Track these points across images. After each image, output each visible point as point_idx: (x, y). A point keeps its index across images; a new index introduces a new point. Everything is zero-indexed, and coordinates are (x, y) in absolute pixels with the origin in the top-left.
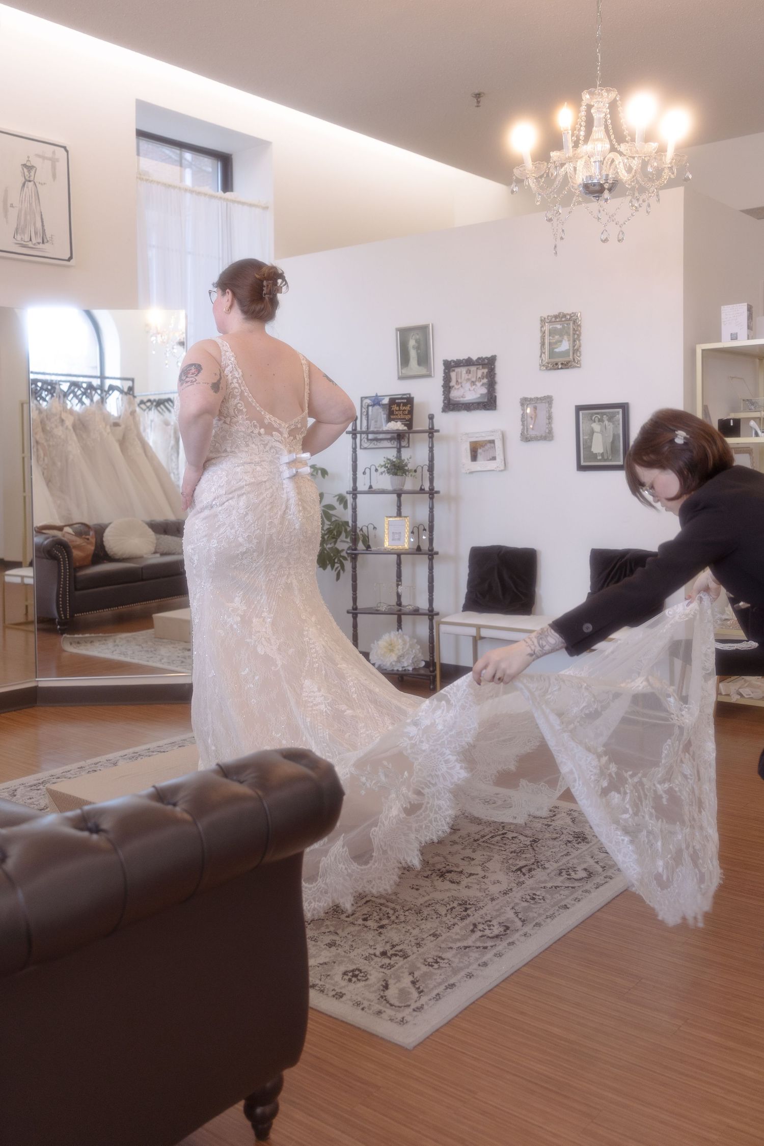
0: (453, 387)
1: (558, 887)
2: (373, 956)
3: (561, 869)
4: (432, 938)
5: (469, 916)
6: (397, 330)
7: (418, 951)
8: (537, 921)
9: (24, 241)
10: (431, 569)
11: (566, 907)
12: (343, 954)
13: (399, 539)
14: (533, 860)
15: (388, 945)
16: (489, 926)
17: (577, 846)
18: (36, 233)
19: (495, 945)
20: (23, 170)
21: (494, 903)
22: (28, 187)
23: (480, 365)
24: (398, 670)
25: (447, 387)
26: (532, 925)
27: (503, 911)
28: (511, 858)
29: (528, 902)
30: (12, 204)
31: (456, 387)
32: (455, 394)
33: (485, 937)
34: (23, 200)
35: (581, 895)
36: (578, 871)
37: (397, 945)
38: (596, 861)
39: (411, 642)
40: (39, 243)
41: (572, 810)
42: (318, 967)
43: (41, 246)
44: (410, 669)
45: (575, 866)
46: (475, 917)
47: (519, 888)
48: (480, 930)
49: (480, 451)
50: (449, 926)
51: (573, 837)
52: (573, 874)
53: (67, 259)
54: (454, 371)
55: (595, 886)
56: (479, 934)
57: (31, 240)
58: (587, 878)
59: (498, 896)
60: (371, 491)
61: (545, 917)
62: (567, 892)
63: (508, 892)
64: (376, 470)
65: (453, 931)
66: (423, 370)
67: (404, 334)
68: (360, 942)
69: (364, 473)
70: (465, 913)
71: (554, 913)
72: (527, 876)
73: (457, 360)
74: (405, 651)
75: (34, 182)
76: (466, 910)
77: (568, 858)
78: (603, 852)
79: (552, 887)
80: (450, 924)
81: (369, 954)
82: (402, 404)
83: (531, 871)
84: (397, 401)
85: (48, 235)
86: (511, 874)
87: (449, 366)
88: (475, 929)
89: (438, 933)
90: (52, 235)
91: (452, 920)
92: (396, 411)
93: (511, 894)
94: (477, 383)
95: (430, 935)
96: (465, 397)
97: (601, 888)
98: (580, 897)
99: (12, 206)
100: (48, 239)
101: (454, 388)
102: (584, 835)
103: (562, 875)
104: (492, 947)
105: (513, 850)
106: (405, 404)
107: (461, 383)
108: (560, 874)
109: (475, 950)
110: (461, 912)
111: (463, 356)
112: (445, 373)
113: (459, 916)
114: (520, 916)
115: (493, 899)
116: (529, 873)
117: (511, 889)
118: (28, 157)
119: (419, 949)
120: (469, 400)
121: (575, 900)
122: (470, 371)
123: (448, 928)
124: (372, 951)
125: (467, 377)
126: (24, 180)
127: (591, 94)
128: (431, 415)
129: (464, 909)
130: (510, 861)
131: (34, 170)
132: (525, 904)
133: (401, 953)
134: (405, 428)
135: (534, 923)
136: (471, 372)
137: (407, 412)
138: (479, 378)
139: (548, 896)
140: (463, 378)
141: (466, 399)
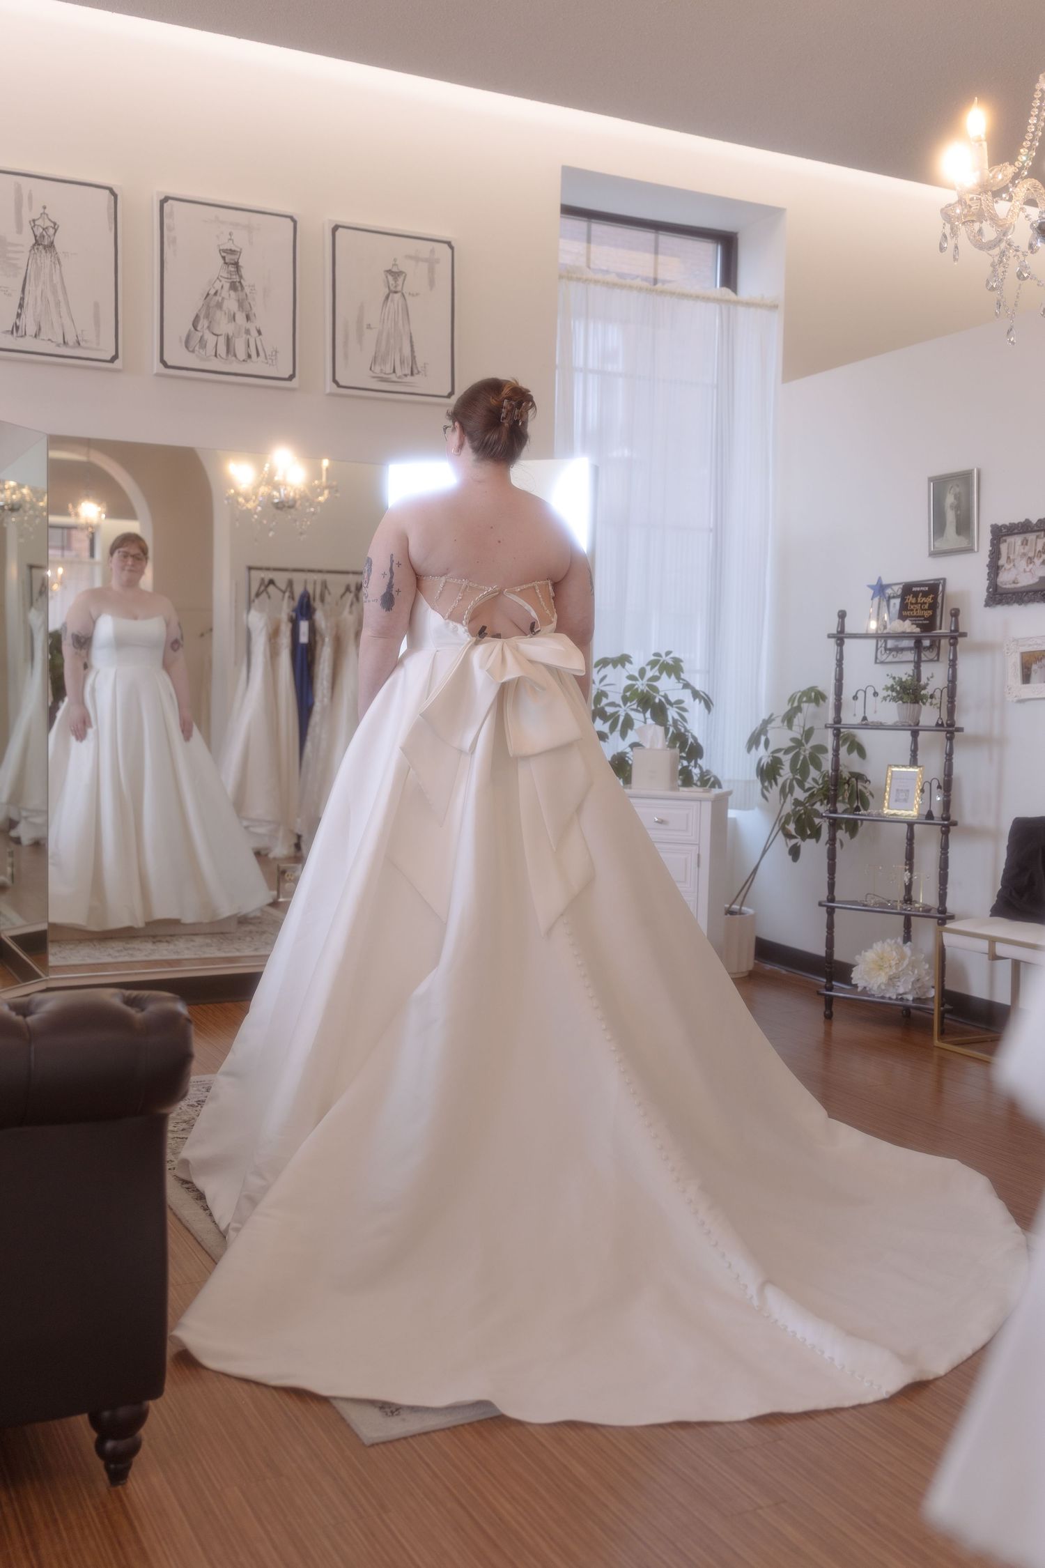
0: (1003, 566)
6: (931, 479)
9: (385, 374)
10: (945, 848)
13: (905, 800)
18: (402, 362)
20: (387, 277)
22: (392, 301)
23: (1041, 531)
24: (890, 998)
25: (994, 568)
30: (369, 325)
31: (1007, 566)
32: (1006, 579)
34: (386, 318)
39: (913, 958)
40: (406, 375)
43: (409, 379)
44: (910, 997)
49: (1034, 667)
53: (446, 394)
54: (1005, 541)
57: (394, 372)
60: (866, 724)
64: (876, 694)
66: (961, 542)
67: (940, 485)
69: (855, 698)
73: (1010, 524)
74: (900, 969)
75: (403, 295)
82: (921, 594)
84: (914, 589)
85: (420, 363)
87: (1000, 534)
90: (425, 364)
92: (912, 604)
94: (1036, 560)
96: (1017, 583)
99: (369, 327)
100: (420, 369)
101: (1003, 569)
106: (925, 594)
107: (1014, 560)
111: (1018, 518)
112: (992, 544)
118: (395, 260)
120: (1024, 587)
122: (1027, 541)
125: (1022, 551)
126: (387, 291)
128: (954, 609)
131: (402, 277)
134: (918, 630)
136: (1029, 543)
137: (926, 607)
138: (1039, 551)
140: (1017, 553)
141: (1019, 585)
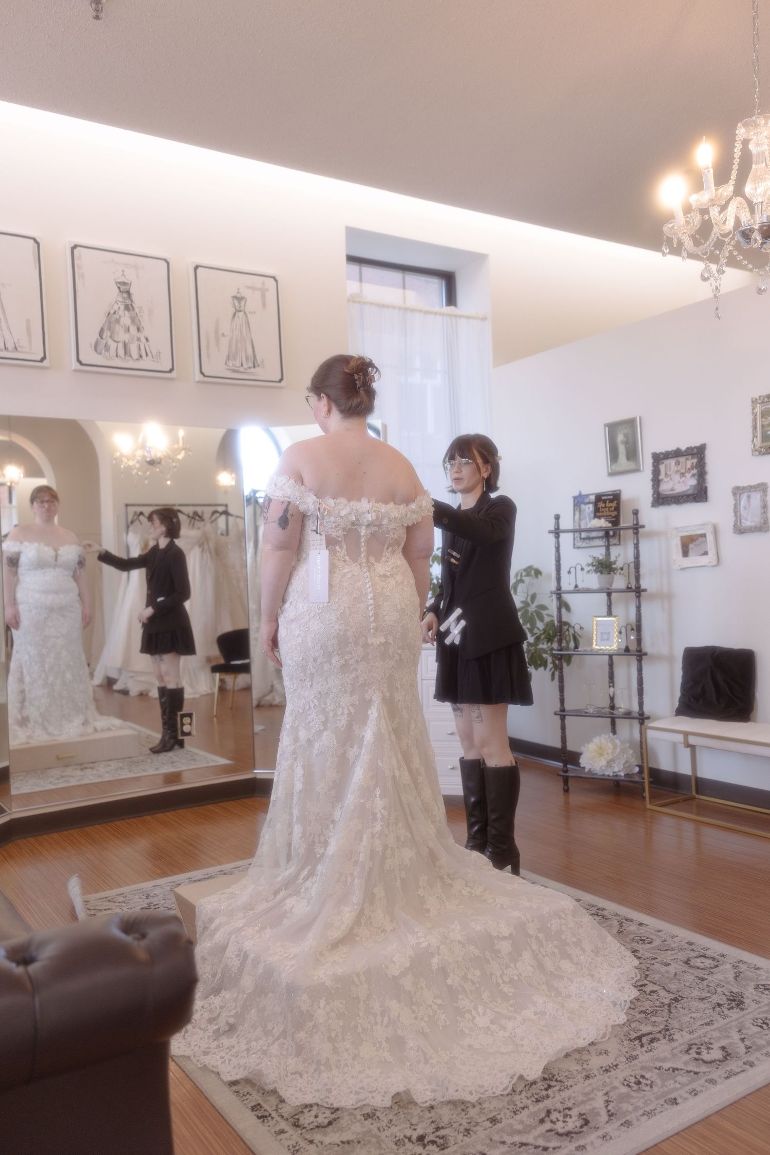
0: (662, 480)
1: (677, 1069)
2: (406, 1141)
3: (692, 1045)
4: (488, 1124)
5: (548, 1097)
6: (606, 425)
7: (462, 1141)
8: (628, 1118)
9: (236, 367)
10: (640, 670)
11: (674, 1102)
12: (375, 1131)
13: (608, 640)
14: (662, 1027)
15: (433, 1125)
16: (566, 1116)
17: (726, 1012)
18: (247, 359)
19: (559, 1147)
20: (233, 301)
21: (587, 1082)
22: (238, 317)
23: (688, 455)
25: (656, 481)
26: (619, 1123)
27: (592, 1096)
28: (636, 1021)
29: (628, 1086)
31: (666, 480)
32: (665, 487)
33: (553, 1133)
34: (234, 328)
35: (703, 1086)
36: (712, 1049)
37: (443, 1128)
38: (743, 1036)
40: (250, 368)
41: (741, 961)
42: (338, 1145)
43: (252, 370)
44: (623, 774)
45: (712, 1041)
46: (555, 1100)
47: (627, 1065)
48: (552, 1122)
49: (691, 546)
50: (518, 1108)
51: (727, 999)
52: (704, 1052)
53: (278, 380)
54: (663, 463)
55: (726, 1075)
56: (548, 1125)
57: (242, 365)
58: (720, 1061)
59: (596, 1072)
60: (577, 590)
61: (641, 1112)
62: (684, 1079)
63: (611, 1069)
64: (582, 569)
65: (518, 1117)
66: (631, 465)
67: (612, 428)
68: (402, 1116)
69: (569, 572)
70: (544, 1093)
71: (656, 1109)
72: (645, 1049)
73: (666, 451)
74: (616, 755)
75: (245, 313)
76: (550, 1087)
77: (709, 1028)
78: (757, 1025)
79: (669, 1069)
80: (520, 1105)
81: (405, 1136)
82: (608, 501)
83: (653, 1042)
84: (603, 498)
85: (259, 360)
86: (626, 1043)
87: (658, 459)
88: (547, 1119)
89: (498, 1117)
90: (263, 360)
91: (525, 1100)
92: (602, 508)
93: (613, 1072)
94: (687, 474)
95: (488, 1120)
96: (674, 490)
97: (733, 1080)
98: (699, 1089)
99: (223, 335)
100: (259, 363)
102: (742, 997)
103: (690, 1052)
104: (554, 1149)
105: (644, 1009)
106: (611, 501)
107: (670, 475)
108: (687, 1052)
109: (531, 1151)
110: (542, 1090)
111: (671, 447)
112: (654, 466)
113: (536, 1096)
114: (610, 1108)
115: (587, 1077)
116: (649, 1044)
117: (616, 1066)
118: (238, 289)
119: (465, 1138)
120: (679, 493)
121: (690, 1093)
122: (679, 462)
123: (514, 1112)
124: (408, 1133)
125: (676, 469)
126: (234, 310)
127: (746, 125)
128: (635, 510)
129: (546, 1086)
130: (633, 1025)
131: (244, 300)
132: (624, 1090)
133: (442, 1141)
134: (610, 525)
135: (623, 1121)
136: (681, 464)
137: (613, 509)
138: (689, 469)
139: (659, 1082)
140: (672, 470)
141: (675, 492)
